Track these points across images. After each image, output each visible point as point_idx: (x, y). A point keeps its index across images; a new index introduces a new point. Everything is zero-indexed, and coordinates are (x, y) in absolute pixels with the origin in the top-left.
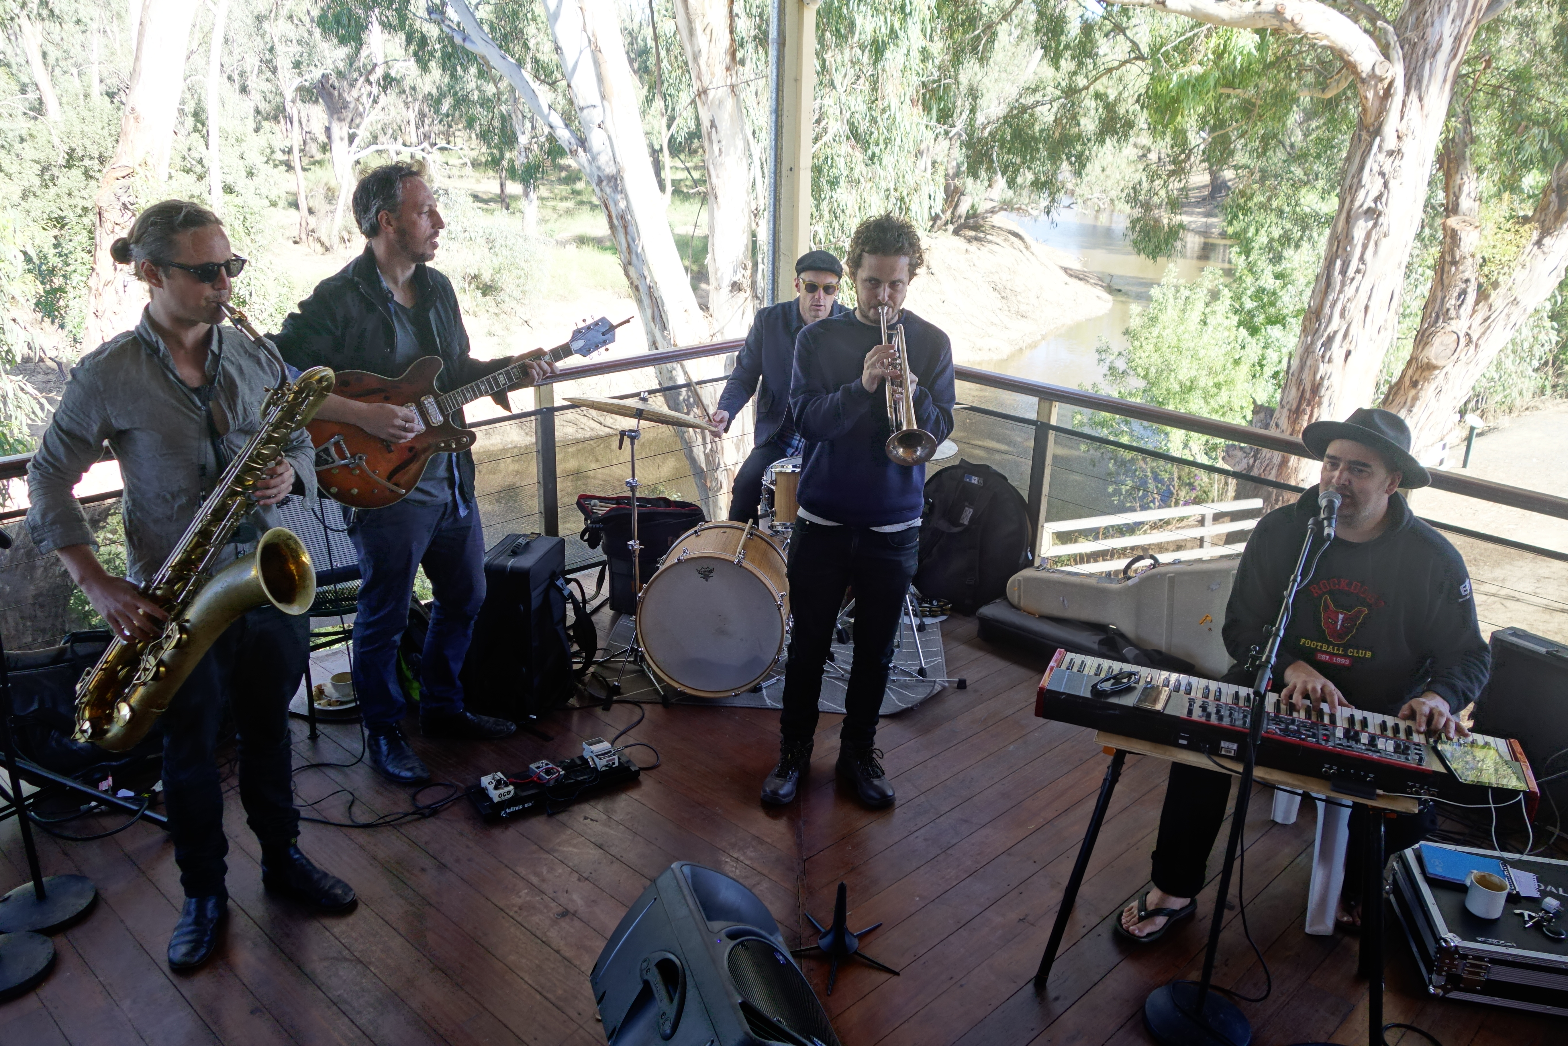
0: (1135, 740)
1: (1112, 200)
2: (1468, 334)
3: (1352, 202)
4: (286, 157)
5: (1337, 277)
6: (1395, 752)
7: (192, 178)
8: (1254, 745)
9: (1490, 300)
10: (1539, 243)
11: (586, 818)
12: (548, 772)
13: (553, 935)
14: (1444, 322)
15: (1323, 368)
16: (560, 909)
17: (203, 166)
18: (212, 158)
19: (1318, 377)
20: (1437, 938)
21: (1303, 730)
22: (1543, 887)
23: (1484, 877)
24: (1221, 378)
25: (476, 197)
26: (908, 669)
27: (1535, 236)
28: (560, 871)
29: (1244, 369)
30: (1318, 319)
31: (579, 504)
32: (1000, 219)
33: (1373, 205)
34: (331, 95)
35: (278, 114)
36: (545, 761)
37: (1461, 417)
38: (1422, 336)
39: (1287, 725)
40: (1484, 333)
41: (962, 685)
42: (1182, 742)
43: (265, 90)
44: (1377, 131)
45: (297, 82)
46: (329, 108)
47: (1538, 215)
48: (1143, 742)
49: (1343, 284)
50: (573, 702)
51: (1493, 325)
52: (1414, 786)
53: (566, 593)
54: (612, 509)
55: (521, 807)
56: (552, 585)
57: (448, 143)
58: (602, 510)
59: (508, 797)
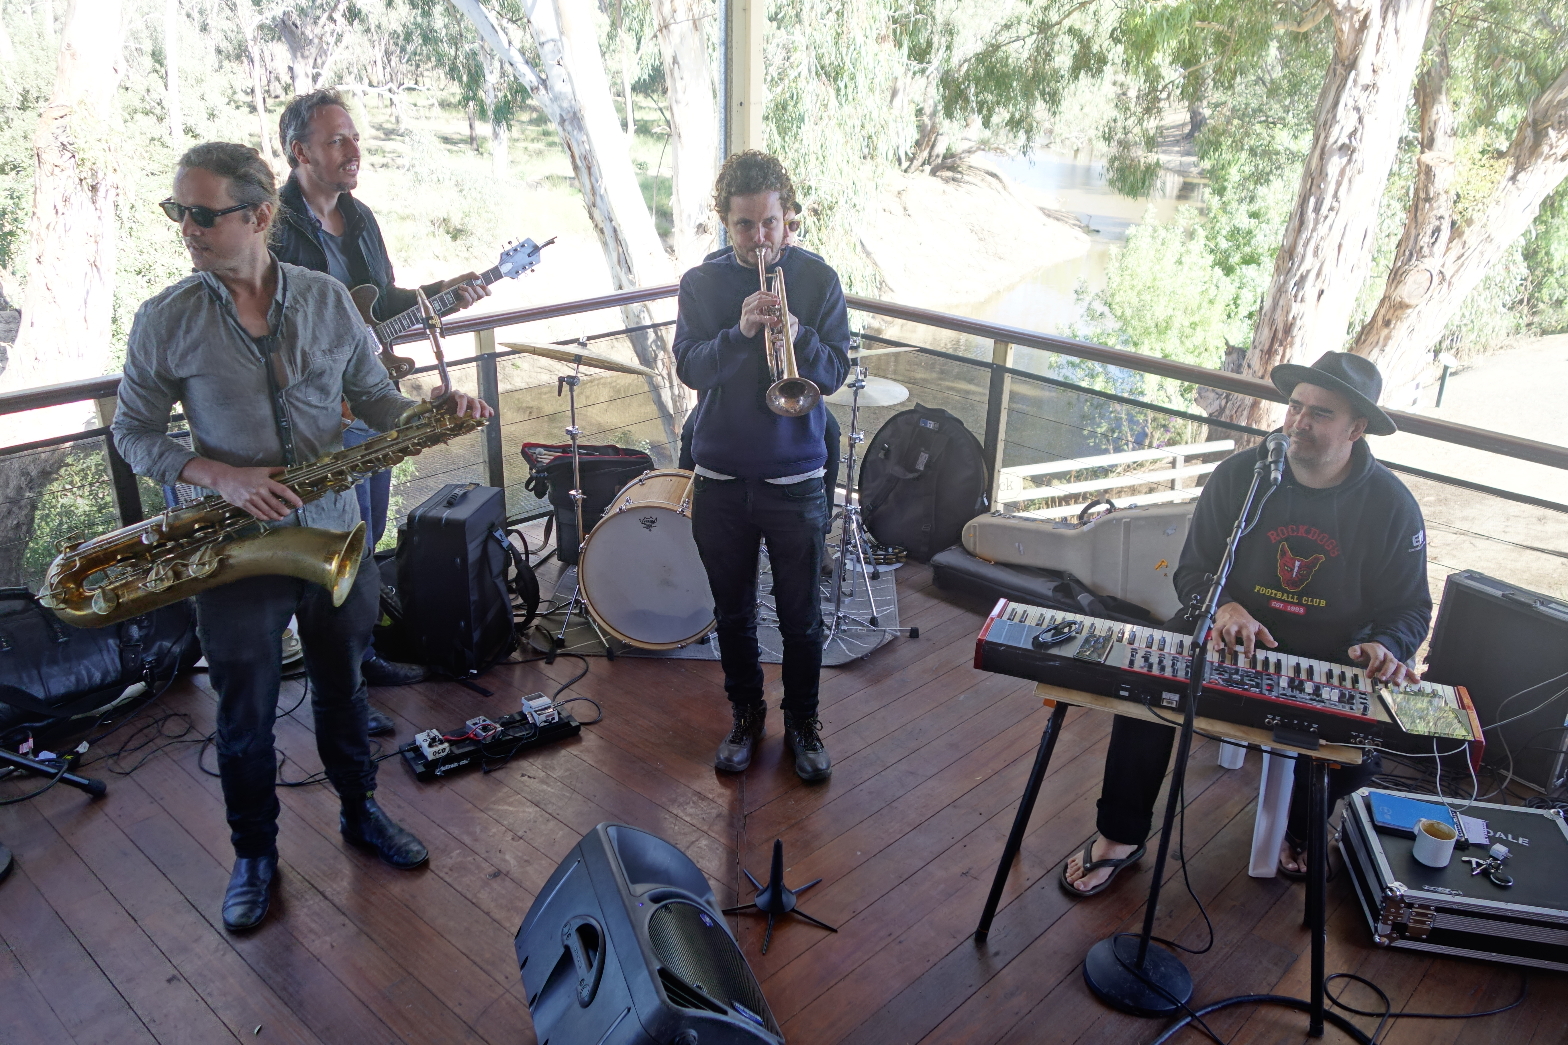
0: (1075, 692)
1: (1090, 140)
2: (1441, 272)
3: (1326, 138)
4: (249, 99)
5: (1310, 215)
6: (1340, 701)
7: (152, 119)
8: (1195, 697)
9: (1465, 237)
10: (1513, 179)
11: (523, 775)
12: (485, 728)
13: (484, 896)
14: (1417, 260)
15: (1296, 308)
16: (491, 870)
17: (163, 108)
18: (171, 99)
19: (1290, 318)
20: (1383, 888)
21: (1246, 680)
22: (1492, 834)
23: (1432, 825)
24: (1196, 318)
25: (446, 140)
26: (859, 618)
27: (1510, 172)
28: (494, 830)
29: (1219, 309)
30: (1291, 257)
31: (524, 453)
32: (978, 160)
33: (1347, 142)
34: (292, 33)
35: (241, 53)
36: (482, 718)
37: (1436, 356)
38: (1395, 274)
39: (1231, 674)
40: (1457, 271)
41: (914, 634)
42: (1122, 693)
43: (226, 29)
44: (1352, 65)
45: (258, 19)
46: (291, 47)
47: (1512, 150)
48: (1084, 694)
49: (1316, 222)
50: (516, 655)
51: (1466, 263)
52: (1358, 736)
53: (505, 545)
54: (556, 458)
55: (456, 765)
56: (490, 536)
57: (416, 83)
58: (546, 458)
59: (442, 754)
